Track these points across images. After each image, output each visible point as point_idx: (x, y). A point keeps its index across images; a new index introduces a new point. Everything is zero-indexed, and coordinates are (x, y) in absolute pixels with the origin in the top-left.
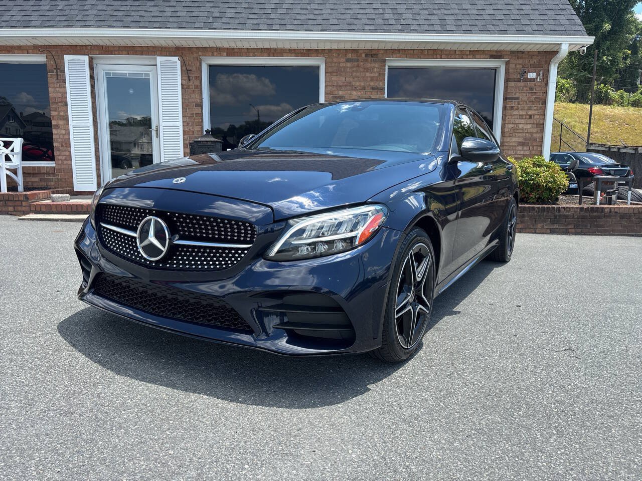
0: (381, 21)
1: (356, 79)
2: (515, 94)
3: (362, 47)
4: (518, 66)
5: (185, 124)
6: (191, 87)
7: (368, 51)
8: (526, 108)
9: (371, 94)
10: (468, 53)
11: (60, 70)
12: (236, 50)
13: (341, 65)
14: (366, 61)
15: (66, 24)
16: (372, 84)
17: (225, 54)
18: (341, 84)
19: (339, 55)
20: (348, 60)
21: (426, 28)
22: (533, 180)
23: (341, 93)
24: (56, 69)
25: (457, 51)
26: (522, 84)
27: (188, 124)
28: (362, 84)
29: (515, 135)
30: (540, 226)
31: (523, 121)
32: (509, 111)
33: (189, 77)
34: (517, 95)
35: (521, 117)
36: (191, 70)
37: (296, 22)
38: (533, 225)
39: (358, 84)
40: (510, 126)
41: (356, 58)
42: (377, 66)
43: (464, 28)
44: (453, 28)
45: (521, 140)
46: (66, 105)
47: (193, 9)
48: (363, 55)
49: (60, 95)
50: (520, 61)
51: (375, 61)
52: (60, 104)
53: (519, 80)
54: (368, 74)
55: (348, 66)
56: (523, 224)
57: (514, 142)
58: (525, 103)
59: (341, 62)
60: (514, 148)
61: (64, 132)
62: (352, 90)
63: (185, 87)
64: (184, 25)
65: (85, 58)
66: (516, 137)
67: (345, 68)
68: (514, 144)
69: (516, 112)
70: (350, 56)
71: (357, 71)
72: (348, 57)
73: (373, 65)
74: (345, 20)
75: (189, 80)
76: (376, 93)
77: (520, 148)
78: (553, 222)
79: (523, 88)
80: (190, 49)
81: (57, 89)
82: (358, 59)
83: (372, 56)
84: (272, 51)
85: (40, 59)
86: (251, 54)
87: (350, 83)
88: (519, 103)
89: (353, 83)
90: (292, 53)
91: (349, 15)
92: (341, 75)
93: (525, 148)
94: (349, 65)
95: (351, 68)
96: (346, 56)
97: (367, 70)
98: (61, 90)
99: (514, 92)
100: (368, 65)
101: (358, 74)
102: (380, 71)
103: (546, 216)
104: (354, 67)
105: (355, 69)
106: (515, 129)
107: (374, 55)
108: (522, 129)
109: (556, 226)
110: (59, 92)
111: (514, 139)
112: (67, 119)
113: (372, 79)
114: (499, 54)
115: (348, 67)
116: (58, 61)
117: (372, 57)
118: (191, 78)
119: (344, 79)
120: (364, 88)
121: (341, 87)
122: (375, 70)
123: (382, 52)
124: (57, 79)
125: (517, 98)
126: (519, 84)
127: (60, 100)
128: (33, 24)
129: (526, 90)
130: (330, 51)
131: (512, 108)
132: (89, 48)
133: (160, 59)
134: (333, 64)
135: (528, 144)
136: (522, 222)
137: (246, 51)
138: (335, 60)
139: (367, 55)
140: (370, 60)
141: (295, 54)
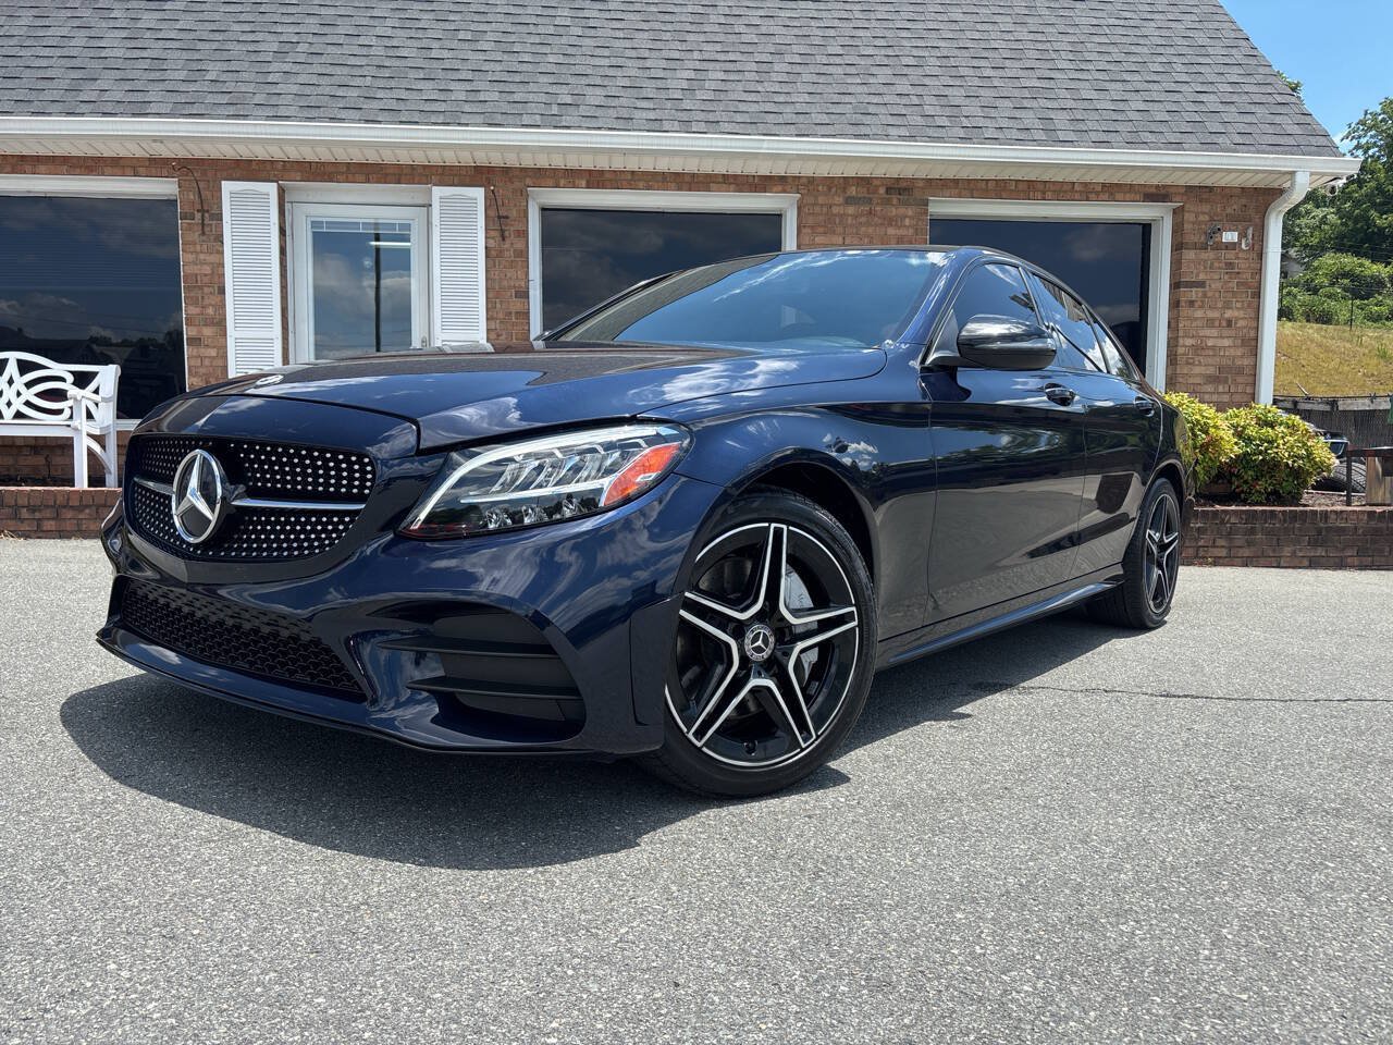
0: (920, 121)
1: (866, 240)
2: (1197, 275)
3: (879, 172)
4: (1201, 218)
5: (493, 336)
6: (507, 254)
7: (892, 181)
8: (1220, 305)
10: (1100, 189)
11: (209, 216)
12: (607, 176)
13: (835, 210)
14: (888, 202)
15: (231, 110)
17: (584, 183)
19: (830, 189)
20: (849, 201)
21: (1016, 134)
22: (1261, 453)
24: (202, 211)
25: (1076, 185)
26: (1209, 255)
27: (499, 335)
29: (1200, 362)
30: (1287, 551)
31: (1214, 332)
32: (1185, 311)
33: (502, 231)
34: (1202, 277)
35: (1210, 323)
36: (507, 217)
37: (739, 118)
38: (1274, 551)
40: (1189, 342)
41: (867, 196)
42: (910, 213)
43: (1094, 136)
44: (1072, 136)
45: (1211, 371)
46: (222, 291)
47: (512, 87)
48: (882, 191)
49: (207, 270)
50: (1206, 208)
51: (907, 204)
52: (206, 290)
53: (1204, 247)
54: (891, 231)
55: (850, 212)
56: (1252, 549)
57: (1197, 375)
58: (1217, 295)
59: (835, 204)
60: (1198, 388)
61: (213, 353)
63: (493, 253)
64: (499, 119)
65: (271, 189)
66: (1200, 364)
67: (843, 216)
68: (1198, 380)
69: (1199, 314)
70: (852, 191)
71: (868, 224)
72: (848, 194)
73: (902, 210)
74: (844, 117)
75: (504, 240)
77: (1209, 388)
78: (1314, 544)
79: (1212, 264)
80: (506, 171)
81: (202, 257)
82: (871, 199)
83: (901, 191)
84: (687, 179)
85: (161, 188)
86: (641, 184)
88: (1205, 295)
90: (730, 184)
91: (849, 106)
92: (834, 233)
93: (1221, 389)
94: (851, 210)
95: (855, 217)
96: (845, 192)
97: (891, 222)
98: (213, 258)
99: (1195, 271)
100: (893, 211)
101: (871, 230)
102: (917, 225)
103: (1300, 529)
104: (862, 215)
105: (863, 219)
106: (1198, 349)
107: (905, 189)
108: (1213, 348)
109: (1320, 552)
110: (203, 263)
111: (1197, 370)
112: (220, 323)
114: (1163, 192)
115: (848, 215)
116: (206, 194)
117: (899, 194)
118: (507, 234)
119: (841, 239)
122: (907, 222)
123: (921, 184)
124: (203, 233)
125: (1201, 284)
126: (1204, 255)
127: (206, 280)
128: (153, 108)
129: (1219, 268)
130: (811, 180)
131: (1191, 303)
132: (280, 166)
133: (438, 192)
134: (817, 209)
135: (1226, 381)
136: (1249, 544)
137: (629, 177)
138: (821, 200)
139: (889, 190)
140: (895, 201)
141: (737, 185)
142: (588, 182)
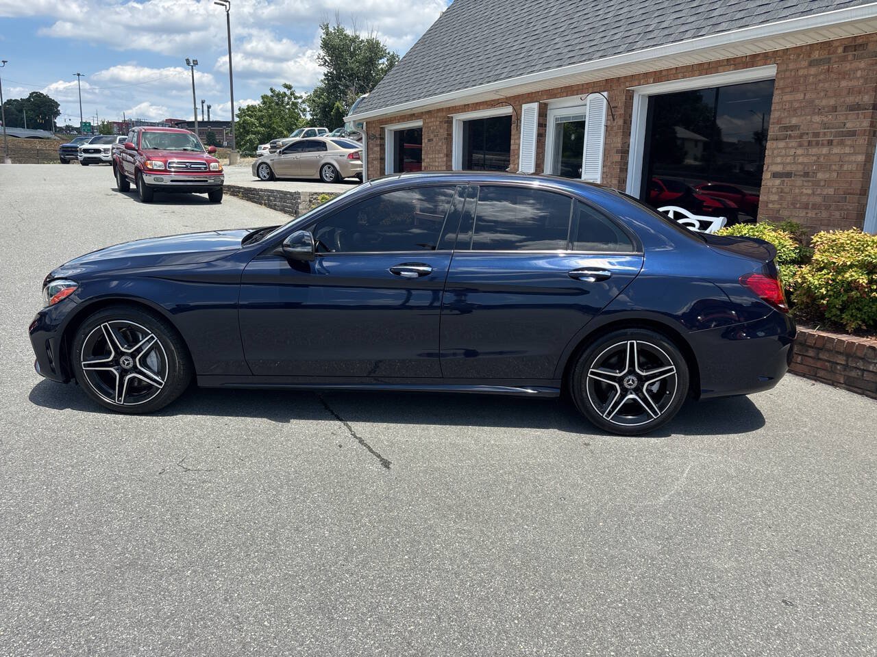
1: (822, 94)
5: (605, 176)
6: (615, 128)
7: (850, 39)
9: (847, 119)
11: (519, 120)
12: (664, 73)
13: (801, 72)
14: (843, 59)
16: (850, 100)
17: (652, 80)
18: (796, 105)
19: (798, 56)
20: (812, 63)
23: (794, 121)
27: (607, 175)
28: (832, 102)
33: (613, 116)
36: (616, 107)
39: (824, 102)
41: (828, 56)
42: (862, 65)
48: (840, 50)
51: (860, 58)
54: (844, 83)
55: (812, 73)
59: (801, 68)
62: (814, 113)
63: (609, 128)
65: (536, 105)
67: (805, 77)
70: (816, 55)
71: (825, 80)
72: (813, 58)
73: (856, 64)
75: (614, 120)
76: (855, 116)
80: (618, 80)
82: (830, 59)
83: (855, 48)
84: (706, 66)
87: (812, 102)
89: (817, 102)
90: (731, 65)
92: (798, 91)
94: (813, 70)
95: (815, 76)
96: (810, 57)
97: (844, 75)
100: (847, 66)
101: (827, 85)
102: (868, 75)
104: (821, 74)
105: (822, 77)
107: (861, 45)
110: (516, 144)
113: (850, 91)
115: (811, 75)
116: (519, 112)
117: (855, 51)
118: (616, 116)
119: (802, 96)
120: (834, 109)
121: (795, 110)
122: (859, 74)
124: (517, 130)
128: (502, 76)
132: (540, 94)
133: (590, 97)
134: (788, 74)
137: (675, 72)
139: (846, 49)
140: (850, 58)
141: (735, 65)
142: (654, 79)
